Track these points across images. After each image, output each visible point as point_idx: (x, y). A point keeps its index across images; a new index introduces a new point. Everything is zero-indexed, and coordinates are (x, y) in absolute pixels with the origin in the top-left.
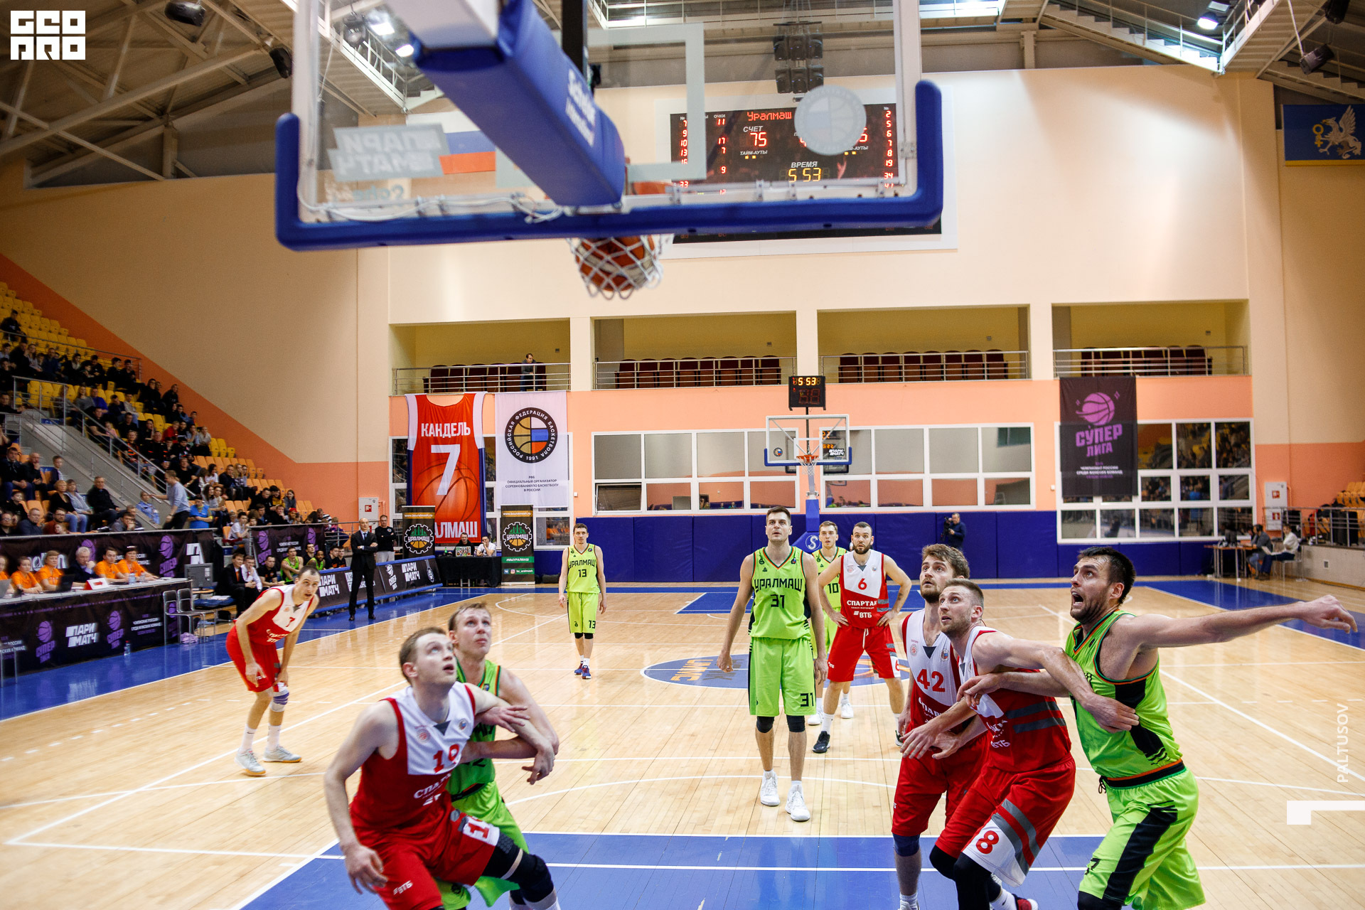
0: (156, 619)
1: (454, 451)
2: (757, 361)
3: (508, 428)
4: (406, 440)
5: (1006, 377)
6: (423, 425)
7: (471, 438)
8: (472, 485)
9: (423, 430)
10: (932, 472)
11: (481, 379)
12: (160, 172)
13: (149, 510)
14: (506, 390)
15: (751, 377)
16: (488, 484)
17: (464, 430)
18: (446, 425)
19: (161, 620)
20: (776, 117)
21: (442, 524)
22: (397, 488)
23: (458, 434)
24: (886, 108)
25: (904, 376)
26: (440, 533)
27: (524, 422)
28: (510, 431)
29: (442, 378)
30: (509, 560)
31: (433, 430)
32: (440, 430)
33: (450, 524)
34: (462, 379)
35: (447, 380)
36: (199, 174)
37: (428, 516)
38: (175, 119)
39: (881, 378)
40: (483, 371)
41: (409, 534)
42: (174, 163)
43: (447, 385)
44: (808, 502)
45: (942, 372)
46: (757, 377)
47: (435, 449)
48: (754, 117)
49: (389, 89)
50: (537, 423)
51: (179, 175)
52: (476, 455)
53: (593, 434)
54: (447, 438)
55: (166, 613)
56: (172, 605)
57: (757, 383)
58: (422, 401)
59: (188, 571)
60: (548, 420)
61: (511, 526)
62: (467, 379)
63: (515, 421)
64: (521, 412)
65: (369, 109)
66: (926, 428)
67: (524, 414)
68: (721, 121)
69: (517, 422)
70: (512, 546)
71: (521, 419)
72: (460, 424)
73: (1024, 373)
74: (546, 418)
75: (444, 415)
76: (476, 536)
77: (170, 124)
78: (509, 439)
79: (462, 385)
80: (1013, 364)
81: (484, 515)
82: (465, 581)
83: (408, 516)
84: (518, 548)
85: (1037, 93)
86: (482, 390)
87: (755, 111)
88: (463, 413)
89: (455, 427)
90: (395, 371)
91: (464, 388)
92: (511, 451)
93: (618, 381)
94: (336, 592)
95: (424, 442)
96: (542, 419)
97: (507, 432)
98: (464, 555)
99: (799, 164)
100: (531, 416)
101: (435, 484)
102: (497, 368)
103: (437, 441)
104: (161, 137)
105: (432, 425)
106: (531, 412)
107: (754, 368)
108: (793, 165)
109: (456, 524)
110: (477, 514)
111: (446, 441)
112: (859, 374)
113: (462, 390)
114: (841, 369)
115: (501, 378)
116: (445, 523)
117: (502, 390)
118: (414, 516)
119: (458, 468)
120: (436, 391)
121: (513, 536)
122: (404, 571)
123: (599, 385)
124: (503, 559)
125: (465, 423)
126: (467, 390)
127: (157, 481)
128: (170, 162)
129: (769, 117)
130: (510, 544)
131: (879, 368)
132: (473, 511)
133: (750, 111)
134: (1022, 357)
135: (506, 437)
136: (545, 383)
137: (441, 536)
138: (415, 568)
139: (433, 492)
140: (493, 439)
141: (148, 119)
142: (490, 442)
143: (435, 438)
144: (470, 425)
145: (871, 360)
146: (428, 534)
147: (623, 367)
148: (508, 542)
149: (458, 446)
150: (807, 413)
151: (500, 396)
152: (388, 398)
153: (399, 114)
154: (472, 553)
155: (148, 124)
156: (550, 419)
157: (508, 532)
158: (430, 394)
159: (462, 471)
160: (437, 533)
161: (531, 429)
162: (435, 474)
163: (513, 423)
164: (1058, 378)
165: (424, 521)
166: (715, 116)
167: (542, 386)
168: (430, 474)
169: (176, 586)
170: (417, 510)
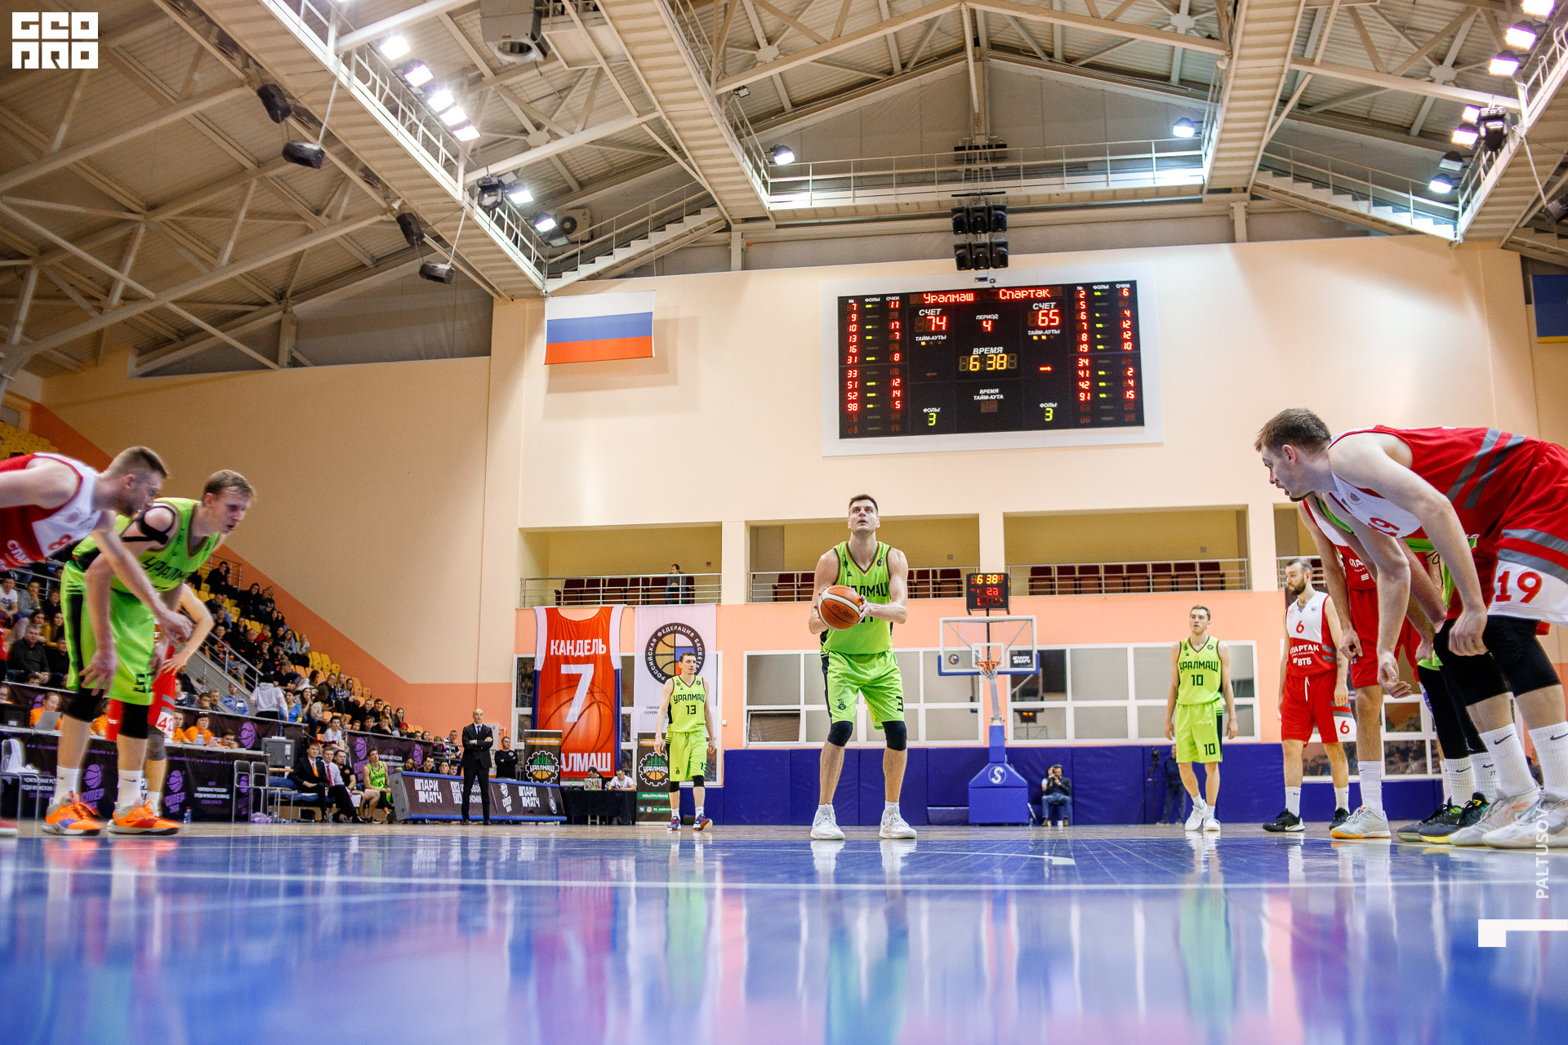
0: (225, 790)
1: (587, 672)
2: (934, 572)
3: (649, 645)
4: (533, 659)
5: (1223, 588)
6: (553, 641)
7: (607, 658)
8: (606, 711)
9: (553, 647)
10: (1137, 697)
11: (621, 591)
12: (276, 361)
13: (233, 703)
14: (648, 603)
15: (928, 590)
16: (624, 710)
17: (600, 648)
18: (578, 642)
19: (230, 792)
20: (956, 299)
21: (571, 755)
22: (521, 713)
23: (592, 653)
24: (1079, 288)
25: (1103, 588)
26: (567, 766)
27: (668, 639)
28: (651, 649)
29: (577, 590)
30: (646, 796)
31: (564, 648)
32: (572, 648)
33: (579, 755)
34: (598, 591)
35: (582, 592)
36: (316, 363)
37: (554, 742)
38: (294, 304)
39: (1077, 590)
40: (623, 582)
41: (532, 762)
42: (290, 352)
43: (582, 598)
44: (992, 729)
45: (1148, 584)
46: (935, 589)
47: (565, 669)
48: (931, 299)
49: (527, 267)
50: (682, 641)
51: (295, 363)
52: (612, 676)
53: (747, 653)
54: (579, 657)
55: (236, 784)
56: (243, 778)
57: (935, 596)
58: (552, 615)
59: (266, 745)
60: (695, 636)
61: (649, 756)
62: (604, 591)
63: (657, 637)
64: (664, 627)
65: (505, 291)
66: (1130, 647)
67: (668, 630)
68: (895, 304)
69: (660, 639)
70: (649, 780)
71: (664, 635)
72: (594, 641)
73: (1243, 584)
74: (692, 635)
75: (576, 631)
76: (609, 769)
77: (289, 309)
78: (650, 659)
79: (598, 598)
80: (1231, 575)
81: (618, 745)
82: (594, 818)
83: (531, 741)
84: (656, 782)
85: (1249, 269)
86: (621, 603)
87: (933, 293)
88: (598, 629)
89: (588, 644)
90: (524, 581)
91: (601, 601)
92: (652, 672)
93: (776, 593)
94: (438, 800)
95: (553, 662)
96: (688, 636)
97: (647, 651)
98: (594, 789)
99: (982, 350)
100: (675, 632)
101: (564, 709)
102: (638, 579)
103: (568, 660)
104: (279, 323)
105: (563, 642)
106: (675, 628)
107: (931, 579)
108: (977, 351)
109: (586, 755)
110: (610, 745)
111: (578, 660)
112: (1052, 586)
113: (599, 603)
114: (1031, 580)
115: (643, 590)
116: (574, 755)
117: (643, 603)
118: (538, 741)
119: (591, 692)
120: (568, 604)
121: (650, 768)
122: (521, 794)
123: (753, 597)
124: (639, 794)
125: (600, 640)
126: (604, 603)
127: (246, 677)
128: (287, 349)
129: (949, 298)
130: (647, 778)
131: (1075, 579)
132: (607, 741)
133: (927, 293)
134: (1241, 565)
135: (647, 656)
136: (693, 595)
137: (569, 769)
138: (535, 794)
139: (561, 718)
140: (632, 658)
141: (267, 304)
142: (628, 662)
143: (566, 657)
144: (606, 642)
145: (1065, 571)
146: (553, 762)
147: (783, 578)
148: (644, 776)
149: (591, 667)
150: (988, 615)
151: (641, 610)
152: (514, 611)
153: (539, 296)
154: (603, 787)
155: (266, 309)
156: (697, 636)
157: (645, 763)
158: (562, 606)
159: (595, 694)
160: (563, 766)
161: (675, 647)
162: (564, 698)
163: (654, 640)
164: (1283, 589)
165: (550, 748)
166: (888, 299)
167: (689, 599)
168: (558, 698)
169: (251, 758)
170: (542, 735)
